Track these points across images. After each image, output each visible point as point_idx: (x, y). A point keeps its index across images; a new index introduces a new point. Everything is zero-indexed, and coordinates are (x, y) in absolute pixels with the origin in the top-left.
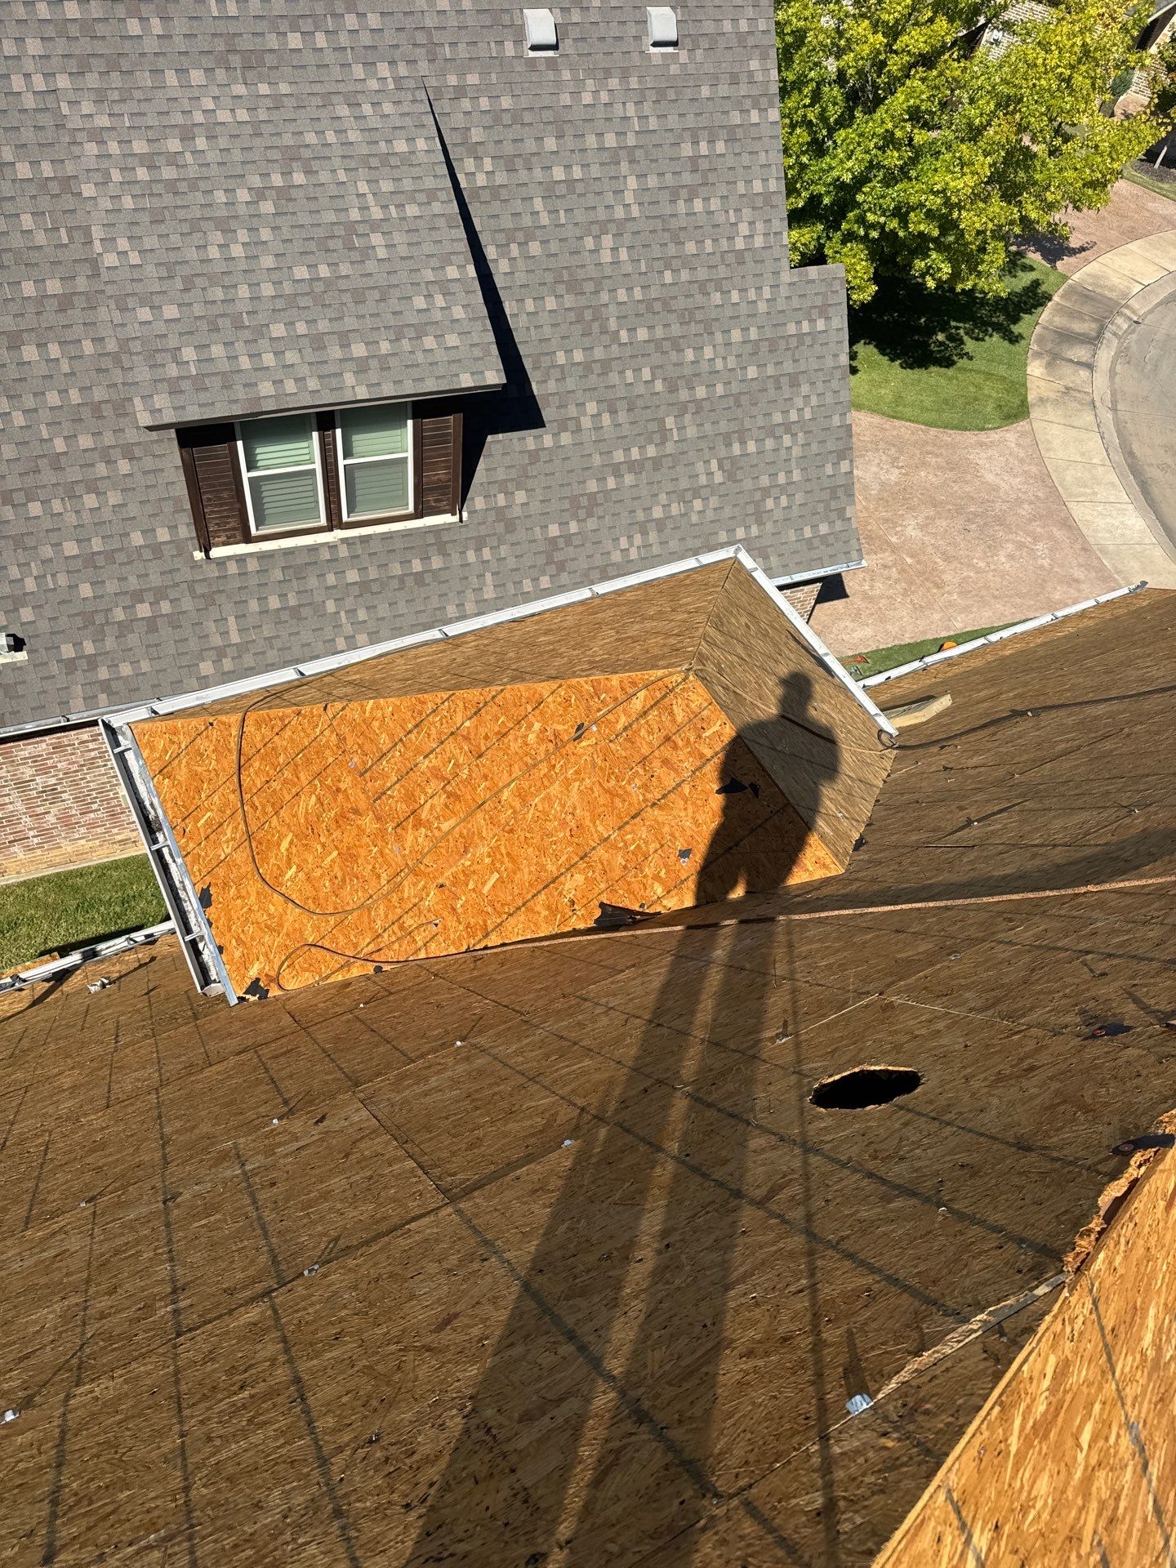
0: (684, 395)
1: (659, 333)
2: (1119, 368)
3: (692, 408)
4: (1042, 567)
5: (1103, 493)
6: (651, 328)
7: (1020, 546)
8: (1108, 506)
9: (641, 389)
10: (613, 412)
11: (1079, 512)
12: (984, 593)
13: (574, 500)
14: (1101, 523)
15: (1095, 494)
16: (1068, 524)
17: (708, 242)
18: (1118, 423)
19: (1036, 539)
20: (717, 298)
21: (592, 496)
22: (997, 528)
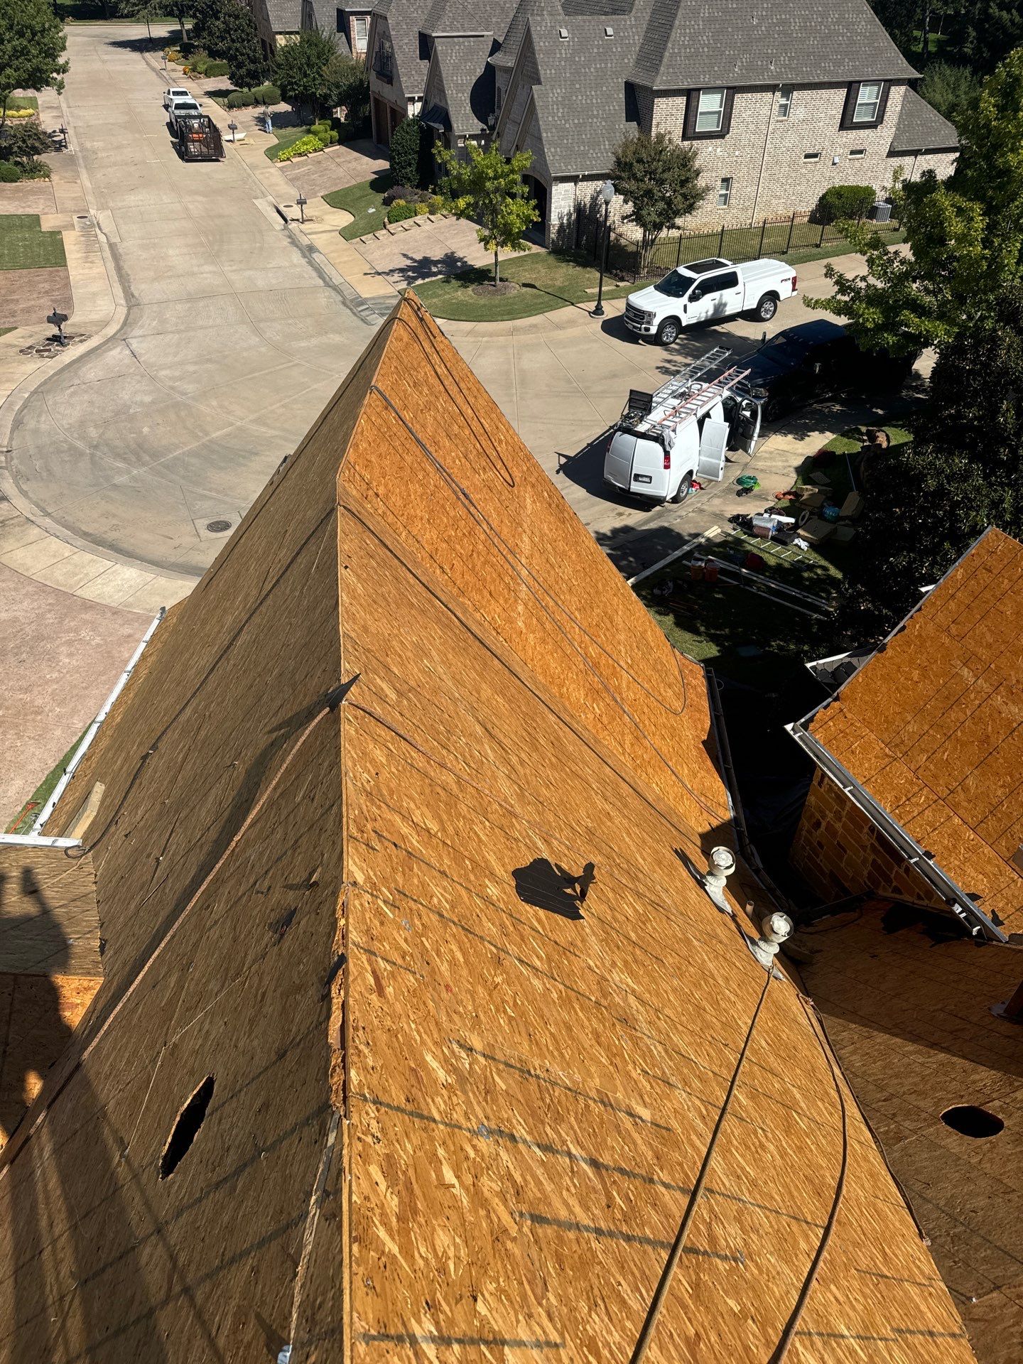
2: (24, 487)
4: (98, 645)
5: (92, 571)
7: (70, 643)
8: (103, 576)
11: (89, 593)
12: (75, 692)
14: (108, 590)
15: (87, 574)
16: (88, 606)
18: (58, 522)
19: (76, 631)
22: (42, 644)
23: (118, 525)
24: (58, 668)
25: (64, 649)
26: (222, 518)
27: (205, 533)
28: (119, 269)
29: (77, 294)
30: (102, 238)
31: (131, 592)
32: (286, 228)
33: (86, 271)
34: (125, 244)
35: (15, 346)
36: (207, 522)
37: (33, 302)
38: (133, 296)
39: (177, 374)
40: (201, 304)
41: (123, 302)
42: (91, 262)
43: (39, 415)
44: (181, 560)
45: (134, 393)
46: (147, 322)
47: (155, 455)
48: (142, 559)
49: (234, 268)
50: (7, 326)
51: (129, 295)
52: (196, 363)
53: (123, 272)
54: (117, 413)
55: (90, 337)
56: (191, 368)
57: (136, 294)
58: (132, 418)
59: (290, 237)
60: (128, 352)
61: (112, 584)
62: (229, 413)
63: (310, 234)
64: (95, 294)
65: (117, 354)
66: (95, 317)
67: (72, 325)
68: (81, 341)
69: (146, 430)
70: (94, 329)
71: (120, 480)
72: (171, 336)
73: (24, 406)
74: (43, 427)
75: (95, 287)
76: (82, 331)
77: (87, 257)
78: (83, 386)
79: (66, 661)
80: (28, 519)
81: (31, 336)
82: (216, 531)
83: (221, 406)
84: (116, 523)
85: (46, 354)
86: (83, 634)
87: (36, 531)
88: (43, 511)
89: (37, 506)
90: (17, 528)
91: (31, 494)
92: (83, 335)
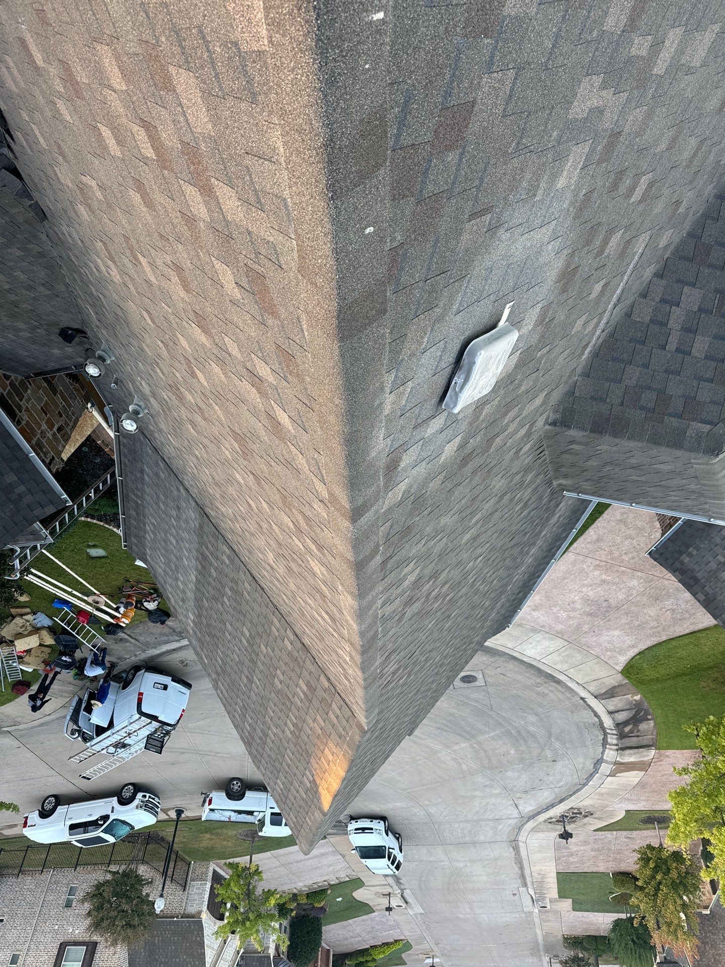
2: (596, 719)
4: (555, 606)
12: (572, 577)
14: (546, 643)
16: (559, 635)
18: (576, 693)
19: (570, 618)
22: (592, 611)
23: (537, 687)
24: (583, 594)
25: (578, 606)
26: (466, 685)
27: (479, 676)
28: (522, 868)
29: (551, 853)
30: (532, 892)
31: (530, 640)
32: (402, 890)
33: (544, 868)
34: (516, 886)
35: (595, 818)
36: (477, 683)
37: (582, 848)
38: (513, 848)
39: (488, 790)
40: (467, 839)
41: (521, 844)
42: (540, 874)
43: (583, 768)
44: (497, 658)
45: (517, 778)
46: (505, 828)
47: (509, 733)
48: (522, 662)
49: (442, 863)
50: (600, 833)
51: (516, 849)
52: (474, 796)
53: (519, 866)
54: (531, 765)
55: (545, 821)
56: (478, 793)
57: (511, 849)
58: (522, 760)
59: (400, 883)
60: (520, 808)
61: (543, 647)
62: (454, 759)
63: (386, 885)
64: (540, 851)
65: (528, 807)
66: (540, 835)
67: (557, 830)
68: (551, 818)
69: (513, 752)
70: (541, 827)
71: (532, 718)
72: (490, 817)
73: (591, 776)
74: (581, 760)
75: (539, 856)
76: (550, 826)
77: (543, 878)
78: (552, 786)
79: (576, 598)
80: (595, 697)
81: (585, 824)
82: (471, 676)
83: (460, 764)
84: (538, 689)
85: (576, 811)
86: (564, 615)
87: (591, 689)
88: (585, 702)
89: (589, 706)
90: (603, 691)
91: (592, 714)
92: (550, 823)
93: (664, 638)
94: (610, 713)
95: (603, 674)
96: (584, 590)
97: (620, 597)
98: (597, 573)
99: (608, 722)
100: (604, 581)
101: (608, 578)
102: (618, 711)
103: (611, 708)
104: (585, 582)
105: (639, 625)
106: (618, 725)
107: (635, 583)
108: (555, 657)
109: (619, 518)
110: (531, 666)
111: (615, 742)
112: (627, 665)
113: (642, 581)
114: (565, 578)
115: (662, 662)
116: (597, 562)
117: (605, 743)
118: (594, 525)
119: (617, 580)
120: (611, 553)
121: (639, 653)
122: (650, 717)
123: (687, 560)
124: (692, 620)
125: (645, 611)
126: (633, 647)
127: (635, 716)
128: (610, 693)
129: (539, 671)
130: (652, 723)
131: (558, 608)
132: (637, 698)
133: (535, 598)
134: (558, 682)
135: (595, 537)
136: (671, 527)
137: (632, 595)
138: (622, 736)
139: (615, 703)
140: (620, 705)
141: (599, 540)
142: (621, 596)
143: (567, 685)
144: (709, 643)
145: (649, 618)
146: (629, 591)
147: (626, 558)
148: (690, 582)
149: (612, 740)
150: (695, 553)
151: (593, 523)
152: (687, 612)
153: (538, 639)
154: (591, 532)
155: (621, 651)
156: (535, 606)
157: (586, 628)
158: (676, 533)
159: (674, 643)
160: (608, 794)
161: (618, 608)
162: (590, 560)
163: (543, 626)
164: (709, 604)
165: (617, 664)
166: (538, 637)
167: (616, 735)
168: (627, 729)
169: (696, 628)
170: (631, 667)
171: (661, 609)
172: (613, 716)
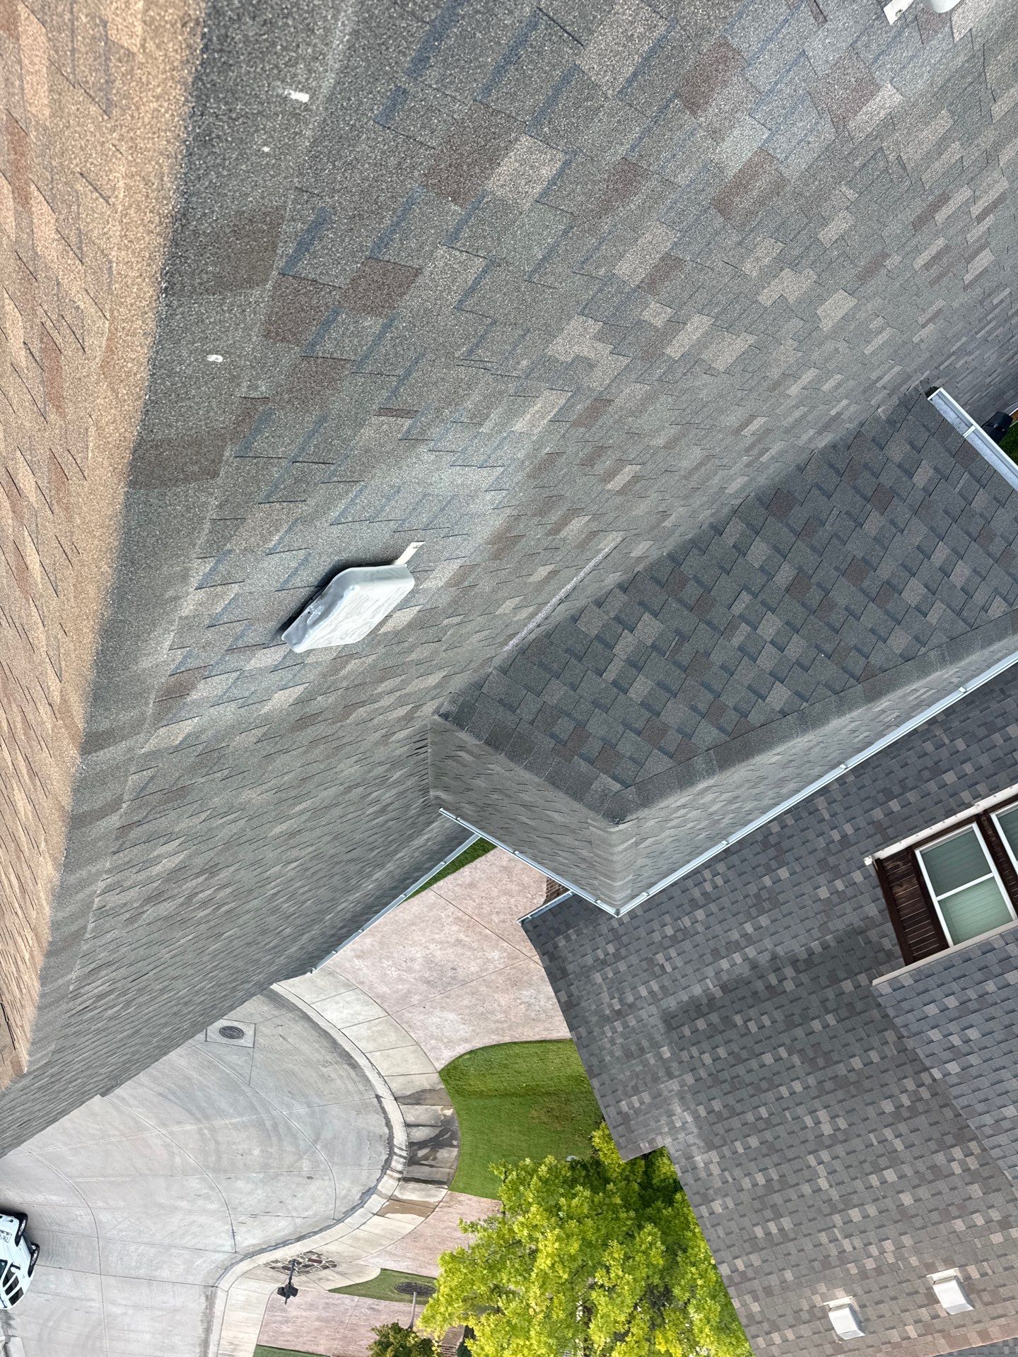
0: (714, 1018)
1: (754, 1064)
2: (387, 1131)
3: (705, 1009)
4: (388, 958)
6: (762, 1066)
7: (410, 970)
8: (356, 1022)
9: (752, 1013)
10: (769, 987)
11: (375, 1011)
12: (422, 925)
13: (776, 904)
14: (358, 1007)
15: (369, 1028)
16: (379, 1000)
17: (741, 1150)
18: (372, 1087)
19: (400, 979)
20: (717, 1105)
21: (762, 912)
22: (431, 978)
23: (323, 1066)
24: (428, 952)
25: (417, 967)
26: (225, 1040)
27: (249, 1031)
28: (208, 1330)
29: (258, 1314)
31: (338, 998)
32: (9, 1337)
33: (241, 1335)
35: (338, 1273)
36: (242, 1042)
37: (304, 1314)
38: (207, 1297)
39: (200, 1202)
40: (142, 1272)
41: (220, 1293)
42: (231, 1344)
43: (345, 1196)
44: (284, 1011)
45: (247, 1192)
46: (204, 1265)
47: (261, 1124)
48: (316, 1026)
49: (89, 1304)
50: (337, 1295)
51: (210, 1300)
52: (176, 1209)
53: (205, 1326)
54: (276, 1177)
55: (266, 1265)
56: (184, 1204)
57: (203, 1298)
58: (265, 1167)
59: (9, 1325)
60: (238, 1238)
61: (352, 1012)
62: (167, 1146)
64: (243, 1308)
65: (248, 1239)
66: (253, 1284)
67: (278, 1281)
68: (277, 1261)
69: (256, 1152)
70: (259, 1272)
71: (301, 1110)
72: (189, 1245)
73: (354, 1209)
74: (347, 1184)
75: (242, 1315)
76: (272, 1273)
77: (234, 1350)
78: (294, 1214)
79: (418, 955)
80: (396, 1099)
81: (320, 1279)
82: (237, 1029)
83: (172, 1155)
84: (323, 1069)
85: (314, 1257)
86: (395, 974)
87: (393, 1086)
88: (380, 1102)
89: (383, 1109)
90: (408, 1093)
91: (384, 1122)
92: (273, 1268)
93: (507, 1039)
94: (408, 1125)
95: (416, 1069)
96: (432, 946)
97: (472, 969)
98: (455, 928)
99: (400, 1138)
100: (459, 941)
101: (466, 939)
102: (418, 1126)
103: (410, 1119)
104: (437, 936)
105: (482, 1014)
106: (413, 1145)
107: (495, 955)
108: (363, 1031)
109: (504, 864)
110: (326, 1034)
111: (400, 1167)
112: (450, 1064)
113: (505, 954)
114: (413, 924)
115: (495, 1071)
116: (460, 914)
117: (387, 1165)
118: (473, 865)
119: (475, 945)
120: (480, 906)
121: (471, 1052)
122: (455, 1143)
123: (562, 943)
124: (547, 1025)
125: (496, 996)
126: (466, 1041)
127: (437, 1136)
128: (417, 1098)
129: (335, 1044)
130: (455, 1152)
131: (390, 963)
132: (449, 1112)
133: (361, 941)
134: (354, 1066)
135: (468, 880)
136: (558, 895)
137: (487, 969)
138: (412, 1161)
139: (417, 1113)
140: (424, 1118)
141: (472, 885)
142: (474, 968)
143: (364, 1073)
144: (558, 1061)
145: (498, 1008)
146: (485, 964)
147: (495, 918)
148: (557, 974)
149: (397, 1164)
150: (574, 937)
151: (472, 861)
152: (545, 1011)
153: (348, 999)
154: (466, 872)
155: (449, 1043)
156: (362, 951)
157: (416, 999)
158: (560, 905)
159: (517, 1049)
160: (367, 1241)
161: (464, 983)
162: (452, 909)
163: (362, 983)
164: (569, 1008)
165: (438, 1059)
166: (350, 996)
167: (404, 1158)
168: (421, 1153)
169: (549, 1037)
170: (455, 1068)
171: (515, 1000)
172: (409, 1130)
